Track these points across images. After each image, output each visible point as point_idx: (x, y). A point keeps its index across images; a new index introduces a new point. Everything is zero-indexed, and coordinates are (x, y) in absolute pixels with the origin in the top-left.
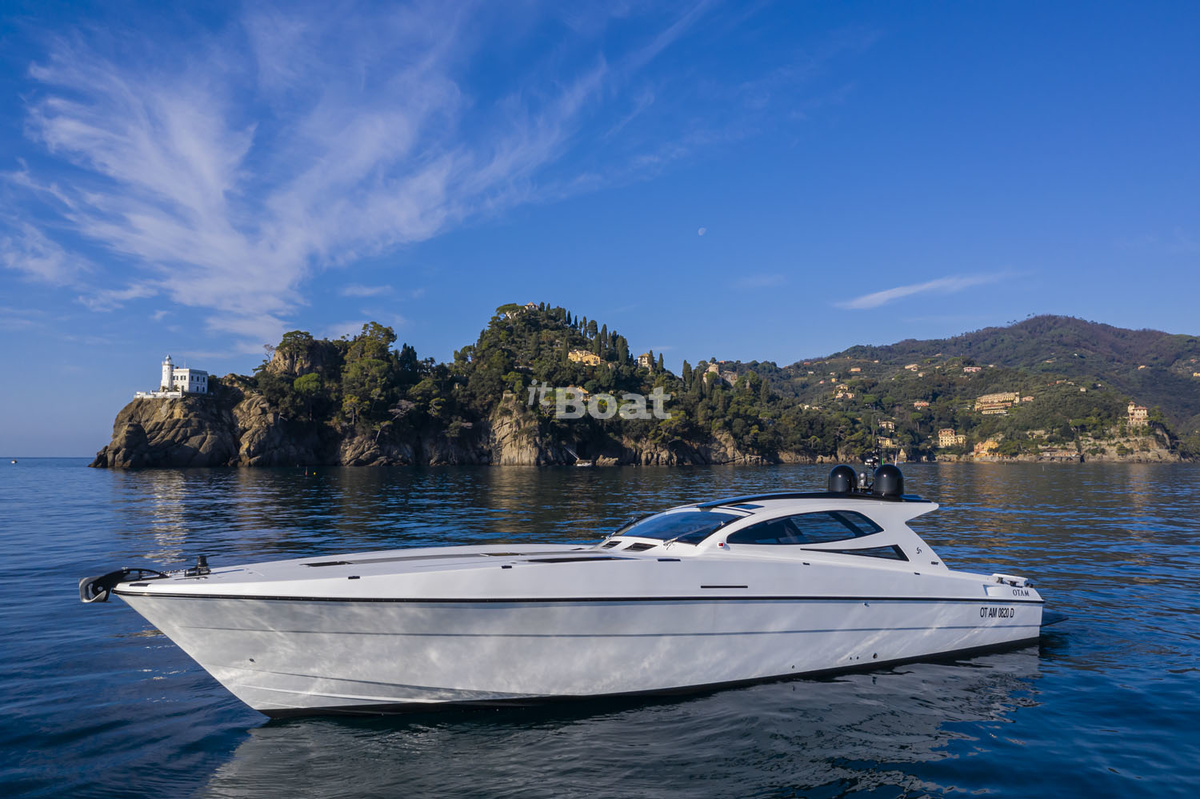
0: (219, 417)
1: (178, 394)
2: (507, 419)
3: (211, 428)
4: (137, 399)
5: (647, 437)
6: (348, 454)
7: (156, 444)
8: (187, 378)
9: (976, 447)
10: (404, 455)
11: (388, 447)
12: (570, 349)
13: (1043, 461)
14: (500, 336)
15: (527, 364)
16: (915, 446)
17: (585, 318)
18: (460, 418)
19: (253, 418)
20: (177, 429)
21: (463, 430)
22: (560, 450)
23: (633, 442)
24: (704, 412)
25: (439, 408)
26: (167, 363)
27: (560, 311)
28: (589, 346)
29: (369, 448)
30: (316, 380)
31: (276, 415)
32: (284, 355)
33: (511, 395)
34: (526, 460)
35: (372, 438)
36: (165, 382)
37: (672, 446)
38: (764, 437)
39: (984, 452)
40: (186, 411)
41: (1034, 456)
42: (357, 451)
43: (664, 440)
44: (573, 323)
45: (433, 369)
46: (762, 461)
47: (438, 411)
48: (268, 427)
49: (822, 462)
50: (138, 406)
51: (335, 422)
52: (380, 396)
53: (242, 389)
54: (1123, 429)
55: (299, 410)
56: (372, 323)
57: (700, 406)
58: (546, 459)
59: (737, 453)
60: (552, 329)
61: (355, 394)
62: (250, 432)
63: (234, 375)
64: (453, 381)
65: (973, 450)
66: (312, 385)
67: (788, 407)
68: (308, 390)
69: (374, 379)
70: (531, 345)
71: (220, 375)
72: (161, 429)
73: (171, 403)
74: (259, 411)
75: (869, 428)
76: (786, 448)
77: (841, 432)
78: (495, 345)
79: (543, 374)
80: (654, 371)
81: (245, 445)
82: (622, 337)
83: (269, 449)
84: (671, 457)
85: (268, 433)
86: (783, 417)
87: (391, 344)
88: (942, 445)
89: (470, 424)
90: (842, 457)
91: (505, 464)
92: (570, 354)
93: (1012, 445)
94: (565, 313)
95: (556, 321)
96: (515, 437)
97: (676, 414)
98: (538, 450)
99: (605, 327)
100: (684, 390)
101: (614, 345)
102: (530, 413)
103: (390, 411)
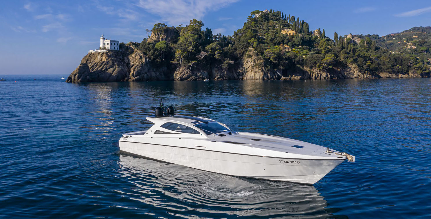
0: (123, 60)
1: (105, 51)
2: (250, 59)
3: (118, 65)
4: (90, 53)
5: (316, 66)
6: (178, 75)
7: (95, 72)
8: (110, 44)
10: (203, 75)
11: (196, 72)
12: (282, 28)
14: (252, 24)
15: (263, 35)
17: (290, 15)
18: (228, 59)
19: (137, 60)
20: (103, 65)
21: (229, 64)
22: (274, 73)
23: (309, 69)
24: (343, 55)
25: (219, 54)
26: (102, 37)
27: (279, 12)
28: (291, 27)
29: (187, 72)
30: (165, 44)
31: (146, 59)
32: (155, 33)
33: (251, 49)
34: (258, 77)
36: (101, 46)
37: (328, 71)
38: (373, 66)
40: (107, 58)
42: (181, 74)
43: (324, 68)
44: (284, 17)
45: (221, 39)
46: (372, 77)
47: (219, 56)
48: (142, 64)
49: (402, 77)
50: (89, 56)
52: (192, 50)
53: (133, 48)
55: (157, 57)
56: (193, 19)
57: (342, 52)
58: (267, 77)
59: (360, 74)
60: (274, 20)
61: (181, 49)
62: (134, 66)
63: (131, 42)
64: (229, 43)
66: (163, 46)
67: (385, 52)
68: (161, 48)
69: (190, 43)
70: (265, 27)
72: (97, 65)
73: (102, 54)
74: (139, 57)
75: (423, 61)
76: (384, 71)
77: (411, 63)
78: (249, 28)
79: (269, 39)
80: (320, 37)
81: (132, 72)
82: (306, 23)
83: (143, 74)
84: (327, 76)
85: (142, 67)
86: (383, 57)
87: (201, 28)
89: (233, 62)
90: (411, 75)
91: (249, 80)
92: (282, 31)
94: (280, 14)
95: (276, 17)
96: (253, 67)
97: (330, 56)
98: (263, 73)
99: (298, 19)
100: (334, 45)
101: (303, 27)
102: (260, 56)
103: (197, 56)
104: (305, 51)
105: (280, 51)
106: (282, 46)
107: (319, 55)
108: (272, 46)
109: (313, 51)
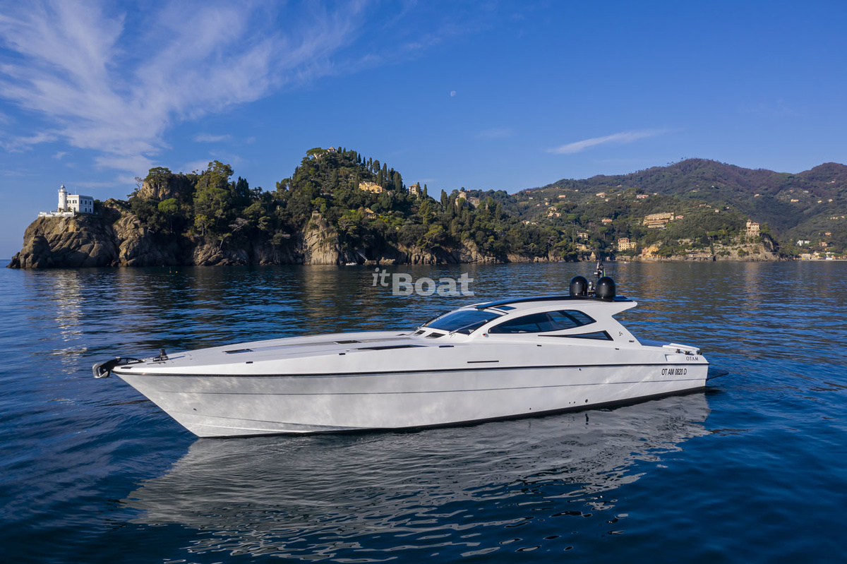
0: (102, 231)
1: (71, 214)
2: (315, 232)
3: (97, 239)
4: (40, 218)
5: (415, 244)
6: (200, 256)
7: (56, 251)
8: (78, 202)
9: (643, 251)
10: (241, 258)
11: (229, 252)
12: (360, 181)
13: (688, 260)
14: (310, 172)
15: (329, 192)
16: (602, 250)
17: (371, 159)
18: (281, 231)
19: (129, 231)
20: (72, 239)
21: (283, 239)
22: (353, 253)
23: (405, 248)
24: (456, 226)
25: (266, 223)
26: (62, 190)
27: (353, 153)
28: (374, 179)
29: (215, 253)
30: (175, 203)
31: (145, 229)
32: (150, 185)
33: (317, 214)
34: (329, 261)
35: (217, 245)
36: (61, 204)
37: (434, 251)
38: (498, 244)
39: (649, 254)
40: (78, 226)
41: (682, 257)
42: (206, 255)
43: (427, 246)
44: (362, 162)
45: (261, 196)
46: (496, 261)
47: (265, 225)
48: (140, 238)
49: (538, 261)
50: (41, 223)
51: (189, 234)
52: (222, 215)
53: (119, 210)
54: (743, 238)
55: (163, 225)
56: (215, 161)
57: (453, 222)
58: (343, 259)
59: (479, 256)
60: (347, 167)
61: (204, 213)
62: (127, 241)
63: (113, 200)
64: (276, 204)
65: (641, 253)
66: (172, 207)
67: (515, 223)
68: (169, 210)
69: (217, 203)
70: (332, 178)
71: (103, 200)
72: (59, 239)
73: (66, 220)
74: (133, 226)
75: (571, 238)
76: (513, 252)
77: (552, 240)
78: (306, 178)
79: (340, 199)
80: (420, 196)
81: (123, 251)
82: (397, 173)
83: (141, 254)
84: (432, 259)
85: (140, 242)
86: (511, 230)
87: (230, 177)
88: (620, 249)
89: (288, 235)
90: (551, 258)
91: (314, 264)
92: (360, 184)
93: (668, 249)
94: (356, 155)
95: (350, 161)
96: (321, 244)
97: (436, 228)
98: (337, 253)
99: (385, 165)
100: (442, 210)
101: (392, 179)
102: (332, 227)
103: (230, 226)
104: (398, 219)
105: (361, 219)
106: (363, 210)
107: (420, 227)
108: (346, 211)
109: (411, 219)
